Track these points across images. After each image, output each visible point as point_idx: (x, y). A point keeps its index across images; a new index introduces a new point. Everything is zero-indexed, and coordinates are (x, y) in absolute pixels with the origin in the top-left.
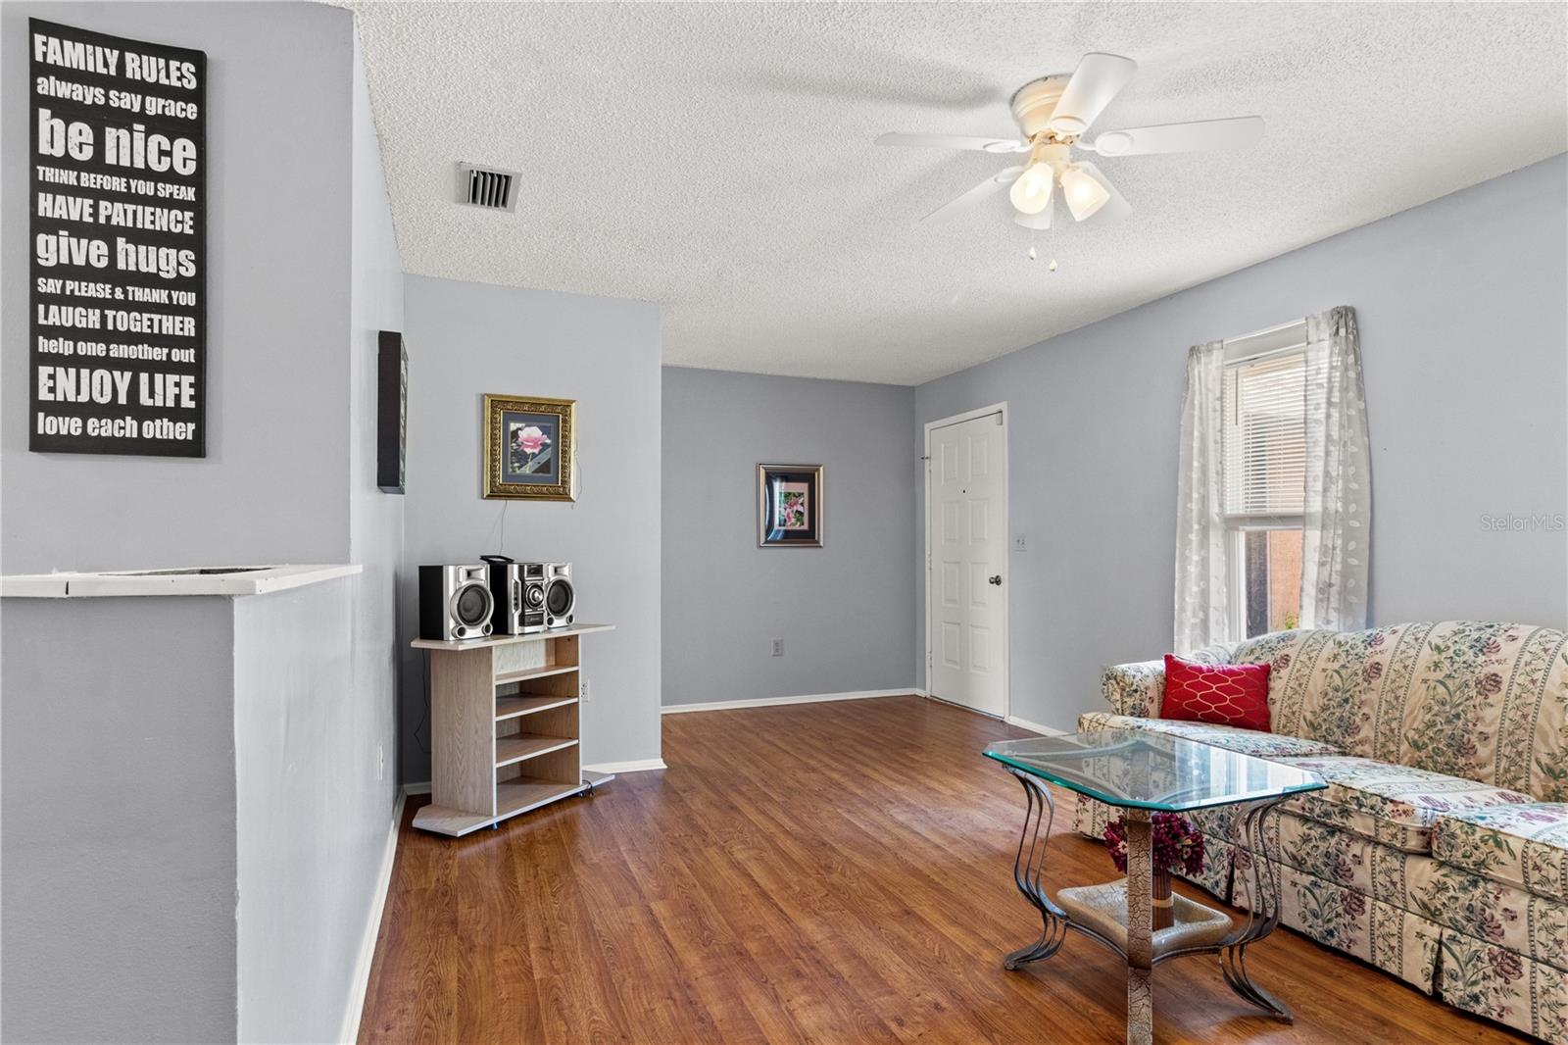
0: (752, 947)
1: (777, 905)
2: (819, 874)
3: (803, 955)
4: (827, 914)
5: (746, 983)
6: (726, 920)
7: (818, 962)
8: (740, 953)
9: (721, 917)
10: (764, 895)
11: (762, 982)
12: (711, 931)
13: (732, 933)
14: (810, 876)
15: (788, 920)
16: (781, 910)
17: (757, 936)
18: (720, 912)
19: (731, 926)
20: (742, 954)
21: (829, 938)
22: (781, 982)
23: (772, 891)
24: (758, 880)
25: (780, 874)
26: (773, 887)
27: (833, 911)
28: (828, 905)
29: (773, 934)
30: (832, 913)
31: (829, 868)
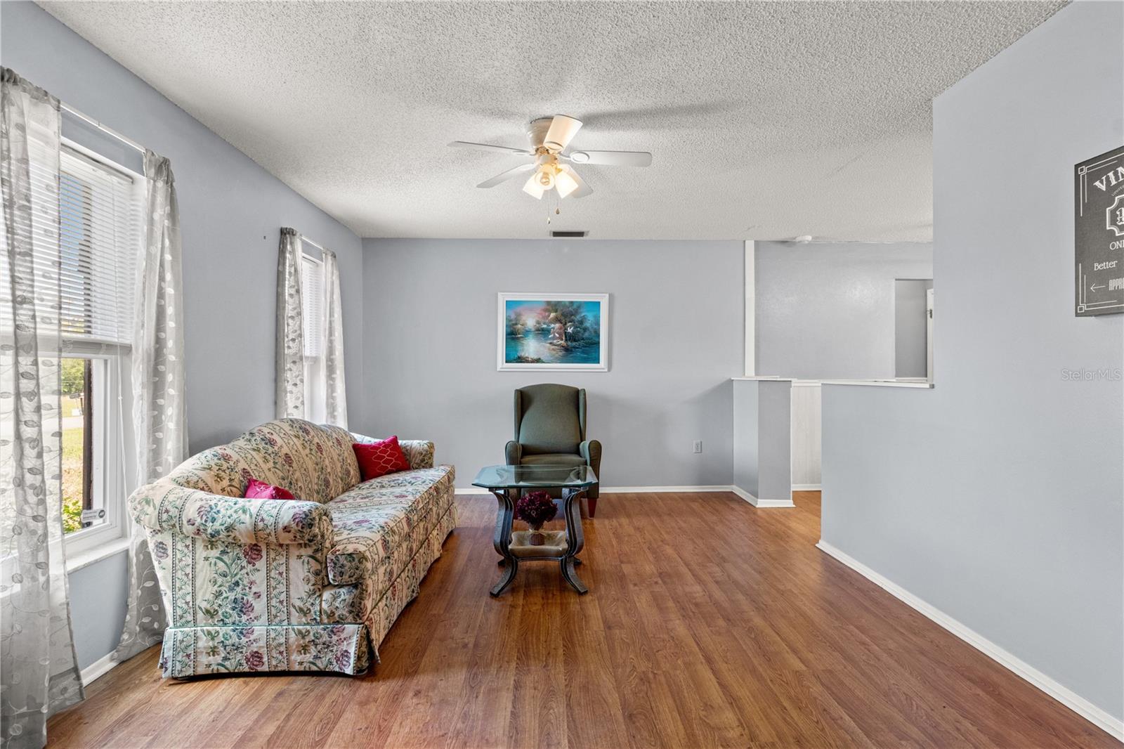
0: (721, 623)
1: (700, 649)
2: (655, 674)
3: (691, 614)
4: (666, 637)
5: (726, 605)
6: (739, 642)
7: (683, 609)
8: (729, 620)
9: (744, 647)
10: (709, 661)
11: (717, 604)
12: (750, 637)
13: (735, 633)
14: (664, 672)
15: (694, 636)
16: (698, 645)
17: (718, 628)
18: (744, 650)
19: (736, 638)
20: (728, 619)
21: (671, 620)
22: (707, 603)
23: (702, 663)
24: (712, 676)
25: (690, 681)
26: (699, 667)
27: (660, 638)
28: (662, 643)
29: (707, 628)
30: (661, 636)
31: (644, 679)
